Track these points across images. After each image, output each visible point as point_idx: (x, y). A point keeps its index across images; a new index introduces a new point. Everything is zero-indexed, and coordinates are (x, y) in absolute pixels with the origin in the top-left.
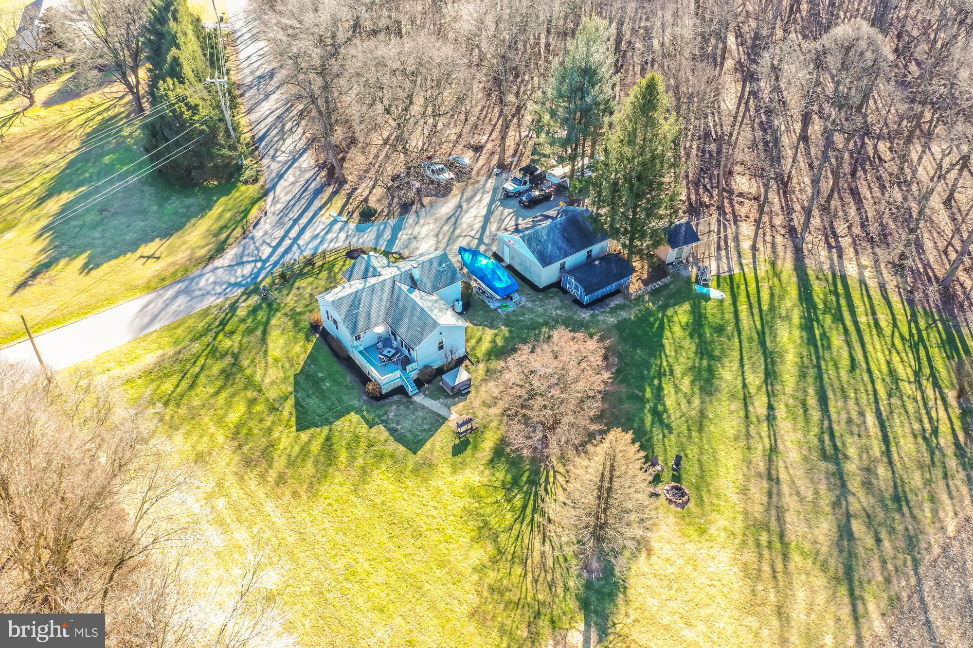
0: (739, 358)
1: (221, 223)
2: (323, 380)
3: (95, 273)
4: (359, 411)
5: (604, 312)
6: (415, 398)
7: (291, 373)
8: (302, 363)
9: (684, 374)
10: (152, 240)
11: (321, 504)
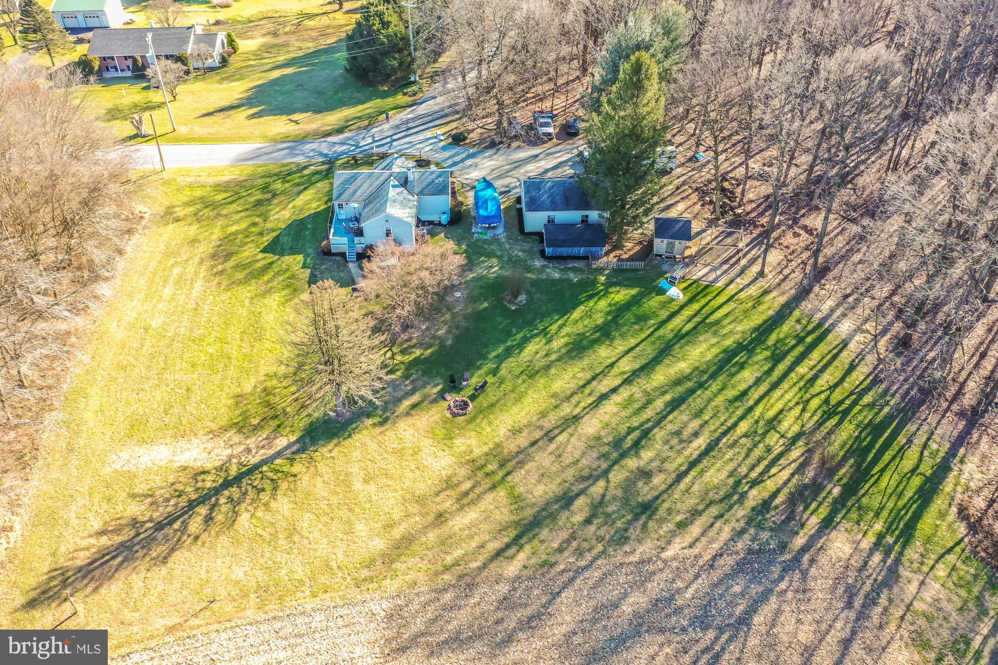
0: (633, 345)
1: (359, 114)
2: (308, 229)
3: (254, 120)
4: (307, 256)
5: (557, 268)
6: (351, 265)
7: (294, 218)
8: (307, 214)
9: (568, 335)
10: (307, 112)
11: (225, 297)
